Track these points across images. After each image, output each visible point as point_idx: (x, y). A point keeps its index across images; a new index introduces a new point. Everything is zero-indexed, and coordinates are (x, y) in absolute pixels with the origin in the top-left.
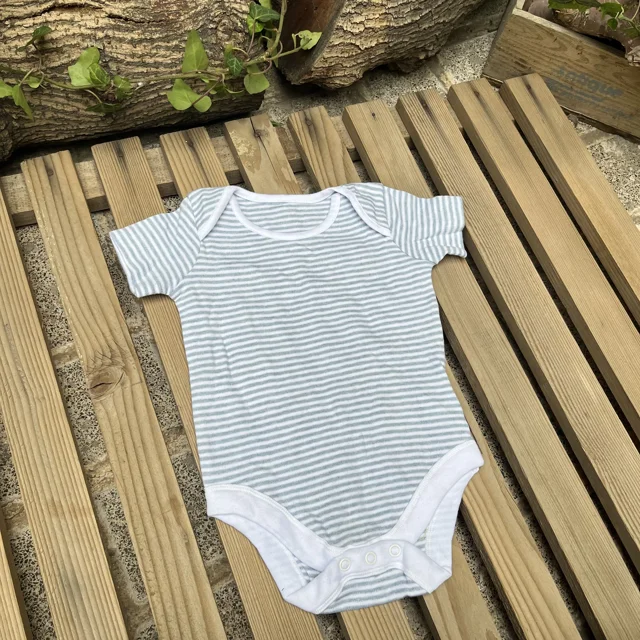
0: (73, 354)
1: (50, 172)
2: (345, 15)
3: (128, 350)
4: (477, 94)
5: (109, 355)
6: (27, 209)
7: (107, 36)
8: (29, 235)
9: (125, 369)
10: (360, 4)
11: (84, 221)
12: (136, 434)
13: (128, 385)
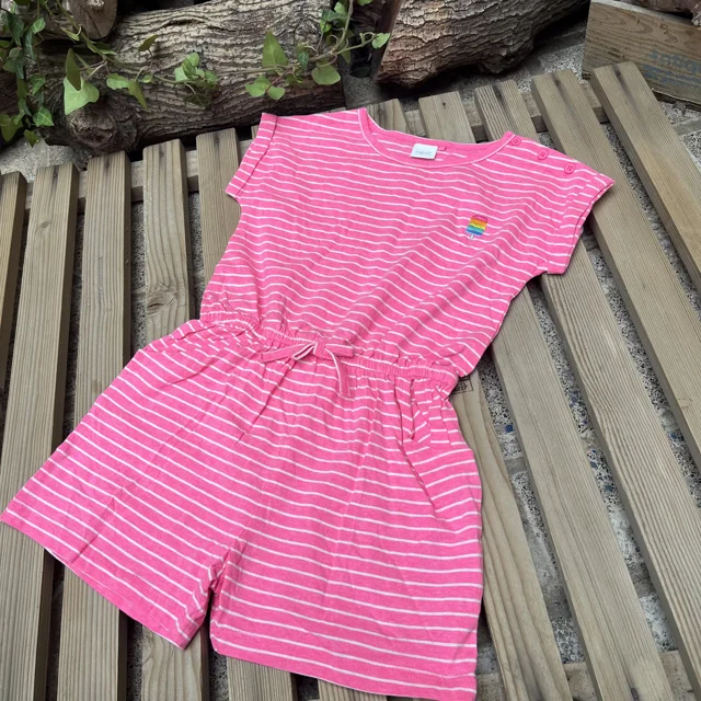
1: (161, 154)
2: (403, 10)
4: (557, 83)
5: (167, 284)
7: (205, 43)
9: (177, 295)
11: (177, 189)
13: (176, 305)
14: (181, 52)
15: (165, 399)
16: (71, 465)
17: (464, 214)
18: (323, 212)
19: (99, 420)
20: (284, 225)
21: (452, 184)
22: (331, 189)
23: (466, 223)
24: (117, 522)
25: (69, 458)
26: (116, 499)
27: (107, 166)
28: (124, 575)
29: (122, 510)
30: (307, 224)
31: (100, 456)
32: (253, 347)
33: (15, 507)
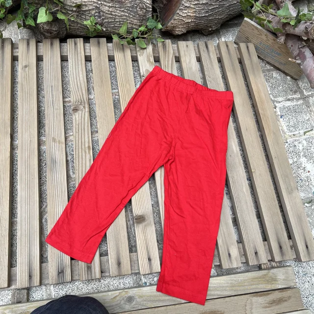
0: (70, 102)
1: (75, 44)
2: (180, 9)
3: (86, 101)
4: (227, 46)
5: (80, 102)
6: (66, 54)
7: (101, 3)
8: (65, 64)
9: (84, 107)
10: (186, 6)
12: (83, 126)
13: (84, 111)
27: (52, 44)
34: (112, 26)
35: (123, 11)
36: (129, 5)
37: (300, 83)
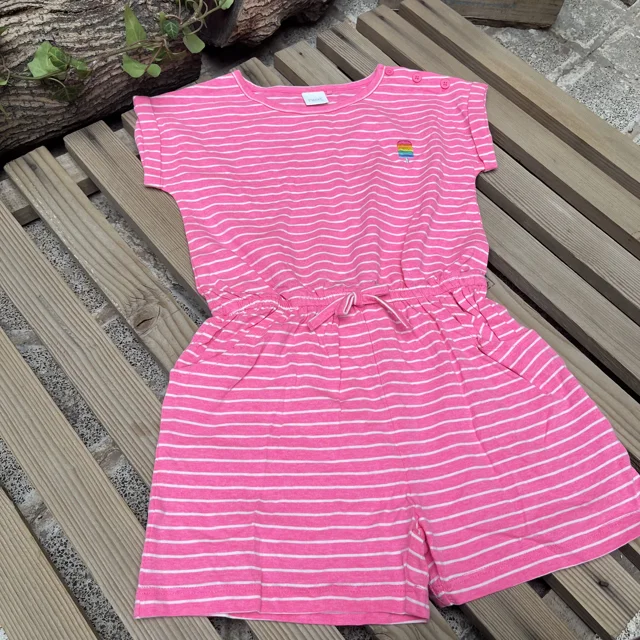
1: (33, 167)
4: (382, 18)
7: (54, 29)
9: (161, 303)
13: (168, 315)
14: (28, 43)
15: (232, 407)
16: (175, 521)
17: (387, 143)
18: (258, 177)
19: (177, 459)
20: (231, 199)
21: (361, 120)
22: (251, 153)
23: (393, 150)
24: (271, 548)
25: (167, 514)
26: (257, 525)
28: (320, 591)
29: (269, 533)
30: (253, 192)
31: (202, 494)
32: (292, 319)
33: (147, 595)
34: (105, 79)
35: (116, 29)
36: (123, 8)
37: (561, 32)
